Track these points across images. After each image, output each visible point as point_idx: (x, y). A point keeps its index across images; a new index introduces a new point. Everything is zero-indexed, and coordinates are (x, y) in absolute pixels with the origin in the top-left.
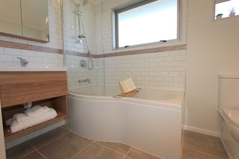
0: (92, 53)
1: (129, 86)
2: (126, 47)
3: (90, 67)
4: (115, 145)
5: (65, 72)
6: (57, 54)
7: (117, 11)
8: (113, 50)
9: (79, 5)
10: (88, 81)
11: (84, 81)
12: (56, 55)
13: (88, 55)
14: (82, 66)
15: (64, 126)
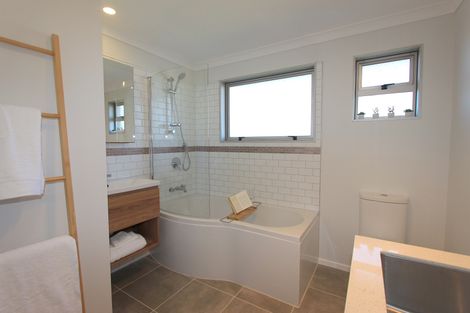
0: (189, 145)
1: (242, 202)
2: (240, 139)
3: (186, 166)
4: (222, 284)
5: (156, 187)
6: (141, 155)
7: (227, 84)
8: (221, 142)
9: (173, 80)
10: (182, 188)
11: (177, 189)
12: (140, 157)
13: (183, 149)
14: (175, 166)
15: (149, 256)
